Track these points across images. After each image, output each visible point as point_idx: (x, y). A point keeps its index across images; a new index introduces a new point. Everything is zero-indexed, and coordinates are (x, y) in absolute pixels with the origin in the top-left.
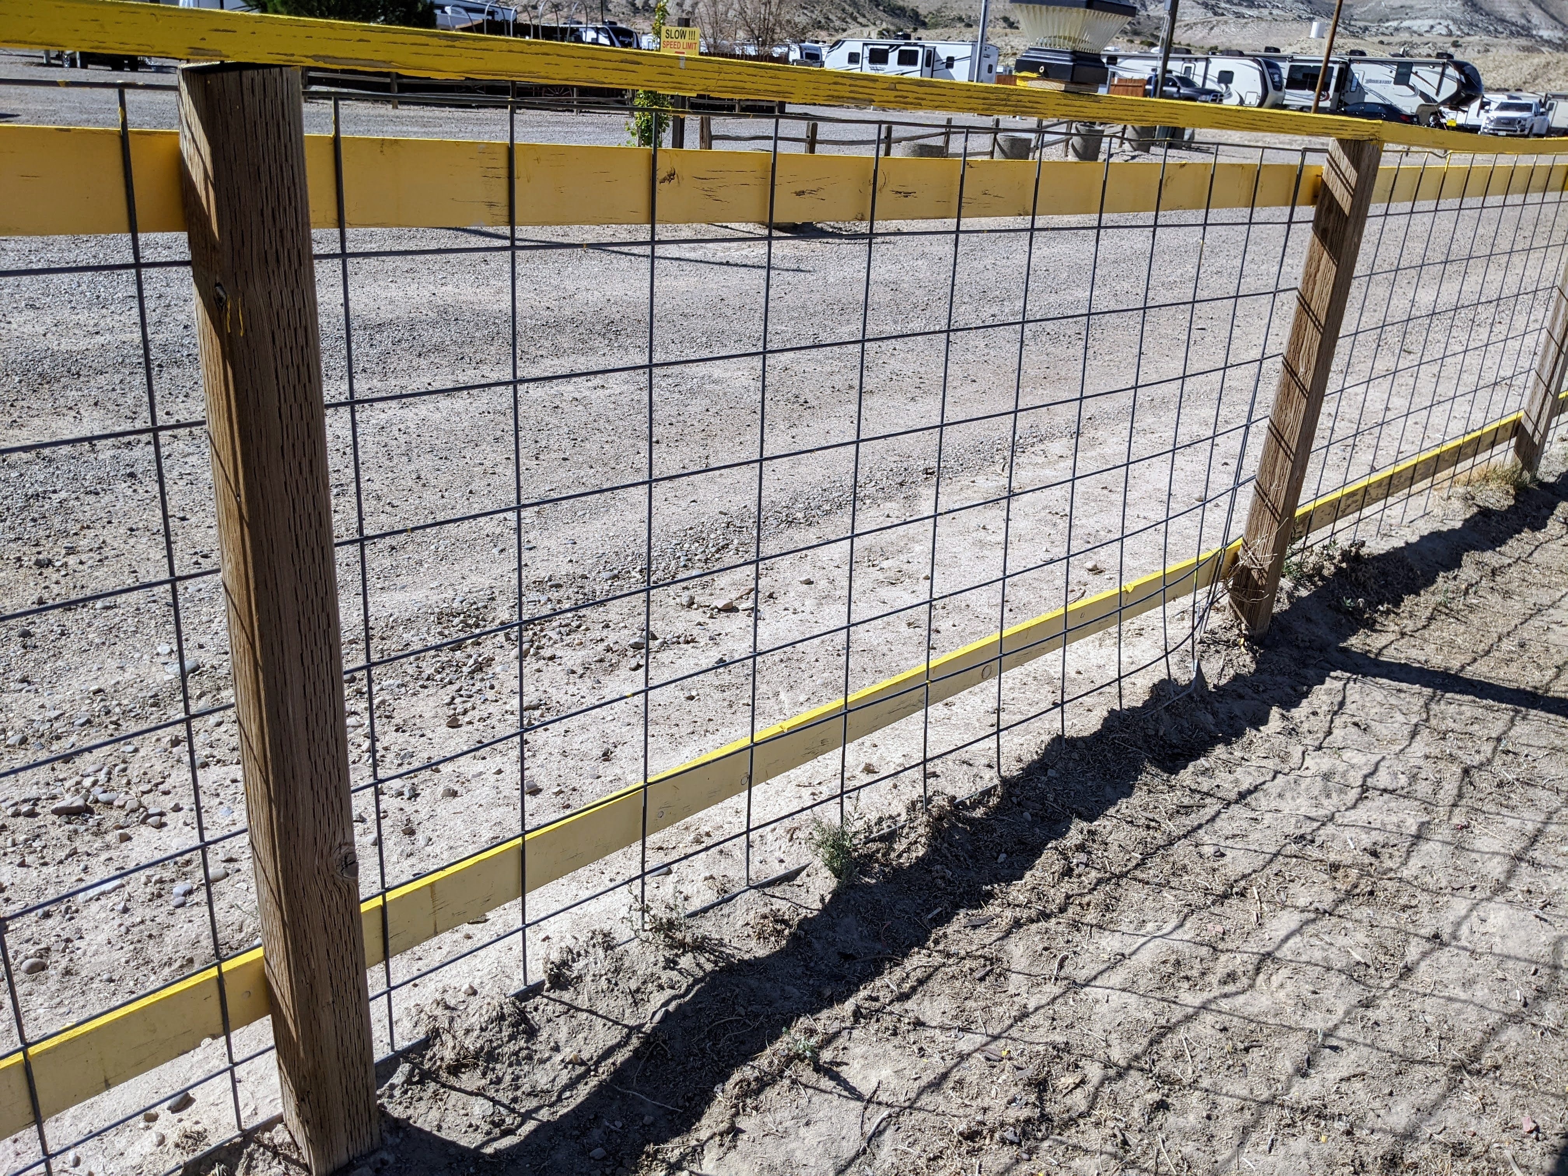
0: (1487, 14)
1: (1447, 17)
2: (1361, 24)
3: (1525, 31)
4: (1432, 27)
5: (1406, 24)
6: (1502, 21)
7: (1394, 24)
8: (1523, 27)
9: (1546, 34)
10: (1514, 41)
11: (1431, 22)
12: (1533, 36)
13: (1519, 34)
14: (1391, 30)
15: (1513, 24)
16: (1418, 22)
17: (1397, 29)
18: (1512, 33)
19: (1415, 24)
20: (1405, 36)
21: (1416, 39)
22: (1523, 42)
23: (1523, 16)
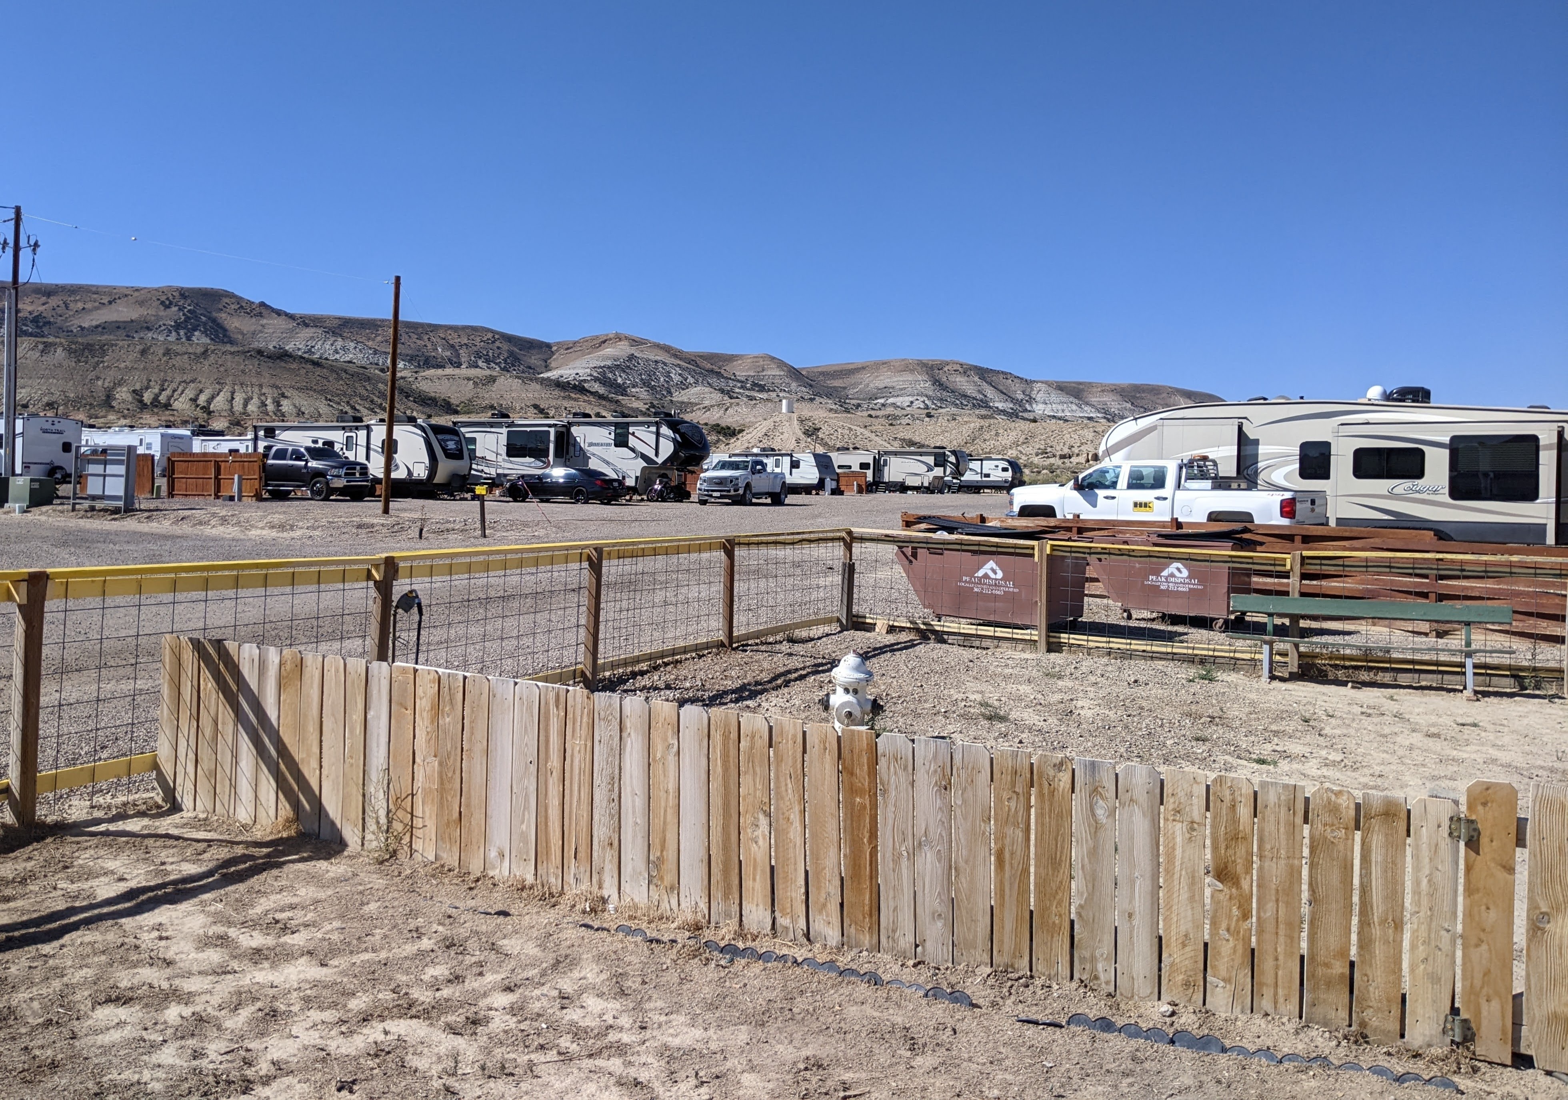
0: (953, 392)
1: (922, 394)
2: (855, 402)
3: (984, 404)
4: (912, 402)
5: (891, 400)
6: (965, 396)
7: (882, 401)
8: (981, 401)
9: (1000, 405)
10: (977, 412)
11: (911, 399)
12: (990, 407)
13: (980, 406)
14: (878, 406)
15: (974, 398)
16: (901, 399)
17: (883, 405)
18: (974, 405)
19: (899, 401)
20: (889, 410)
21: (898, 412)
22: (983, 412)
23: (980, 392)
